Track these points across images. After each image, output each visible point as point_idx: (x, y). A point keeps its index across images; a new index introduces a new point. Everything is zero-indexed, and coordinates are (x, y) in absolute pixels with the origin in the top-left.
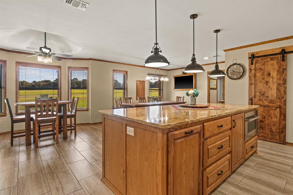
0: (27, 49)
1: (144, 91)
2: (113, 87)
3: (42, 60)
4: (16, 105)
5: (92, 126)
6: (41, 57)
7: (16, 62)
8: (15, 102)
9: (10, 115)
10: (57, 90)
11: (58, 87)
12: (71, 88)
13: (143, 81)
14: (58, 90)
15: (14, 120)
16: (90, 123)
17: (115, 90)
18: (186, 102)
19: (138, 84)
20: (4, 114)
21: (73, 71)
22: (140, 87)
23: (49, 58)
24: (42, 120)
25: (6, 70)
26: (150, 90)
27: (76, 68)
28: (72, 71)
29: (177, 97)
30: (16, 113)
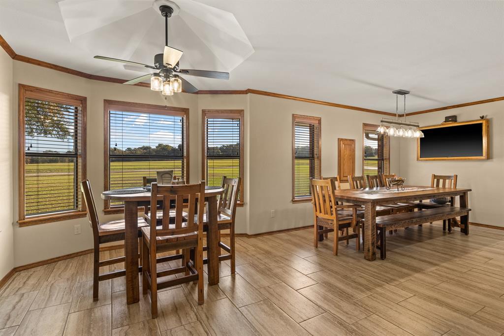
0: (125, 69)
1: (353, 162)
2: (293, 154)
3: (160, 86)
4: (106, 197)
5: (253, 241)
6: (158, 79)
7: (105, 100)
8: (103, 189)
9: (90, 222)
10: (181, 161)
11: (183, 153)
12: (207, 157)
13: (350, 140)
14: (183, 161)
15: (100, 235)
16: (246, 234)
17: (296, 161)
18: (471, 190)
19: (343, 146)
20: (82, 211)
21: (212, 120)
22: (346, 153)
23: (175, 80)
24: (167, 240)
25: (86, 120)
26: (365, 159)
27: (218, 111)
28: (209, 120)
29: (435, 176)
30: (105, 209)
